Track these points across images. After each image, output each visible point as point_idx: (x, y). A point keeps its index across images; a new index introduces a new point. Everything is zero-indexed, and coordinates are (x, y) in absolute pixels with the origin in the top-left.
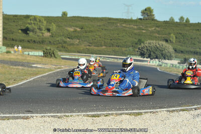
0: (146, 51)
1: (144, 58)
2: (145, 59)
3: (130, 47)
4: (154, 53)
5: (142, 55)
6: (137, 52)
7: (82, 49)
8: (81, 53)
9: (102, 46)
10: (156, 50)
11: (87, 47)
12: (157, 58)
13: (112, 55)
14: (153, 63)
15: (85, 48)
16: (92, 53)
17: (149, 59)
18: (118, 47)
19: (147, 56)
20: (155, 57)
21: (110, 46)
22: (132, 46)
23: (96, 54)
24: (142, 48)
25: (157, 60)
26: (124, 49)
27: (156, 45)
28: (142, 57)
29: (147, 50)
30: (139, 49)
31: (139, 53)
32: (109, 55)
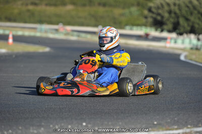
0: (166, 15)
1: (162, 31)
2: (165, 34)
3: (133, 5)
4: (187, 20)
5: (158, 24)
6: (146, 17)
7: (16, 11)
8: (15, 21)
9: (64, 4)
10: (191, 14)
11: (31, 7)
12: (192, 31)
13: (88, 25)
14: (183, 43)
15: (24, 8)
16: (41, 22)
17: (174, 35)
18: (104, 5)
19: (170, 26)
20: (189, 28)
21: (84, 5)
22: (138, 4)
23: (50, 23)
24: (158, 8)
25: (192, 36)
26: (117, 12)
27: (191, 2)
28: (156, 30)
29: (170, 12)
30: (150, 10)
31: (150, 20)
32: (82, 25)
